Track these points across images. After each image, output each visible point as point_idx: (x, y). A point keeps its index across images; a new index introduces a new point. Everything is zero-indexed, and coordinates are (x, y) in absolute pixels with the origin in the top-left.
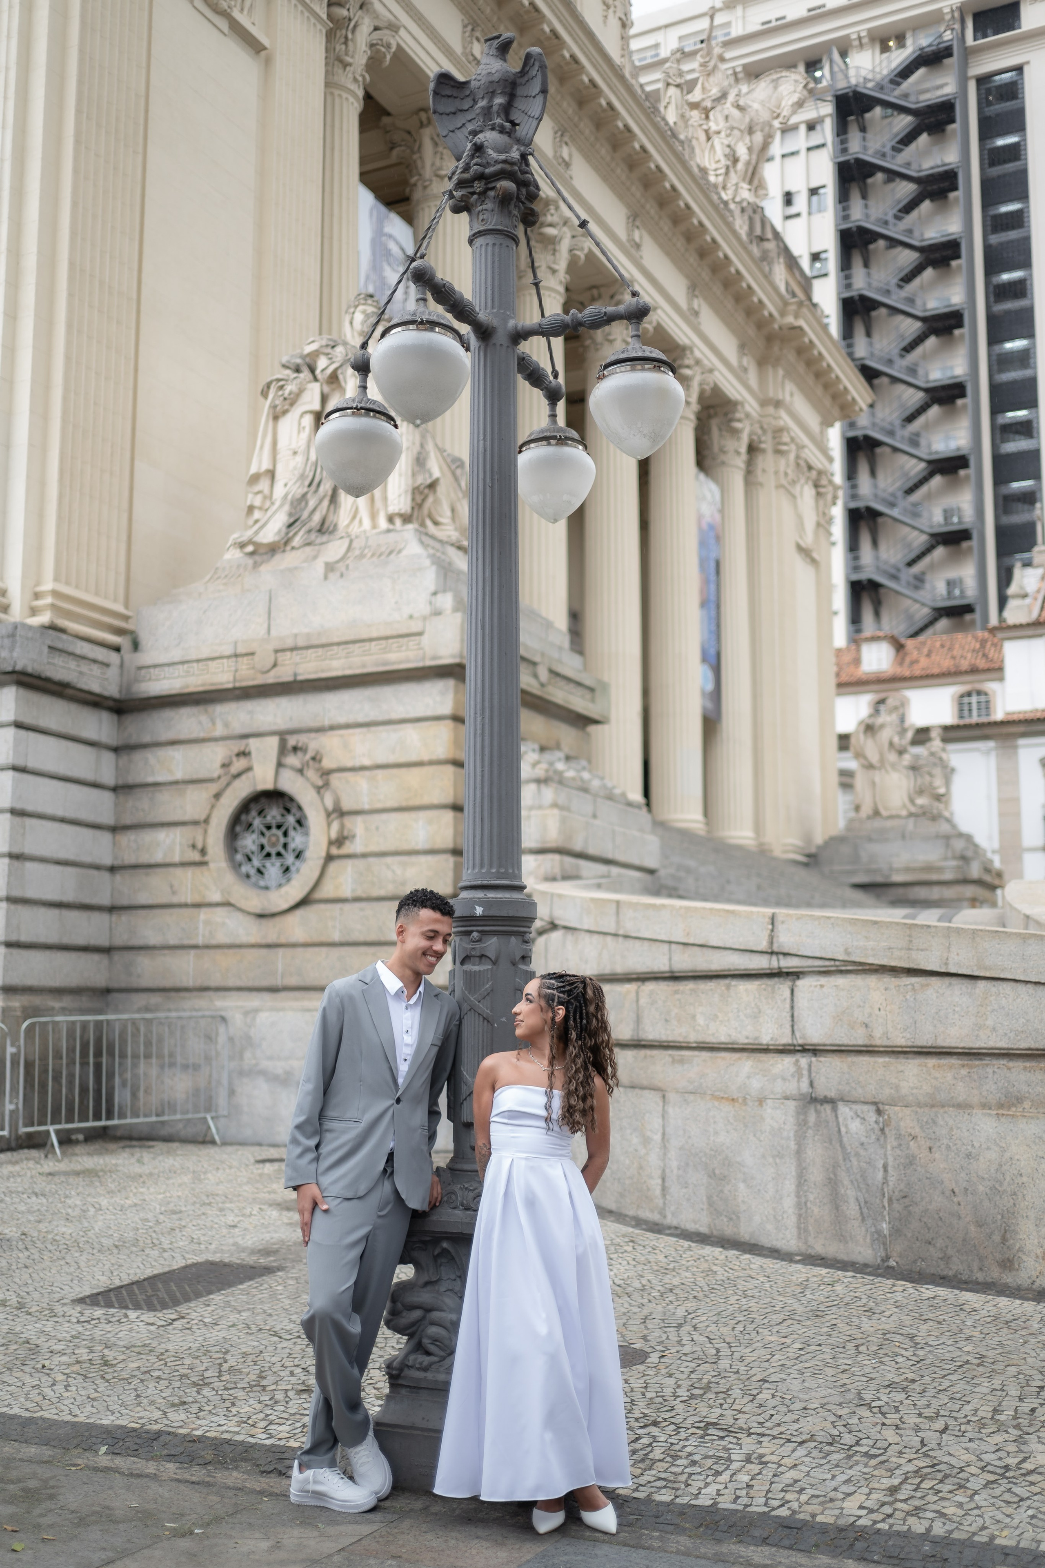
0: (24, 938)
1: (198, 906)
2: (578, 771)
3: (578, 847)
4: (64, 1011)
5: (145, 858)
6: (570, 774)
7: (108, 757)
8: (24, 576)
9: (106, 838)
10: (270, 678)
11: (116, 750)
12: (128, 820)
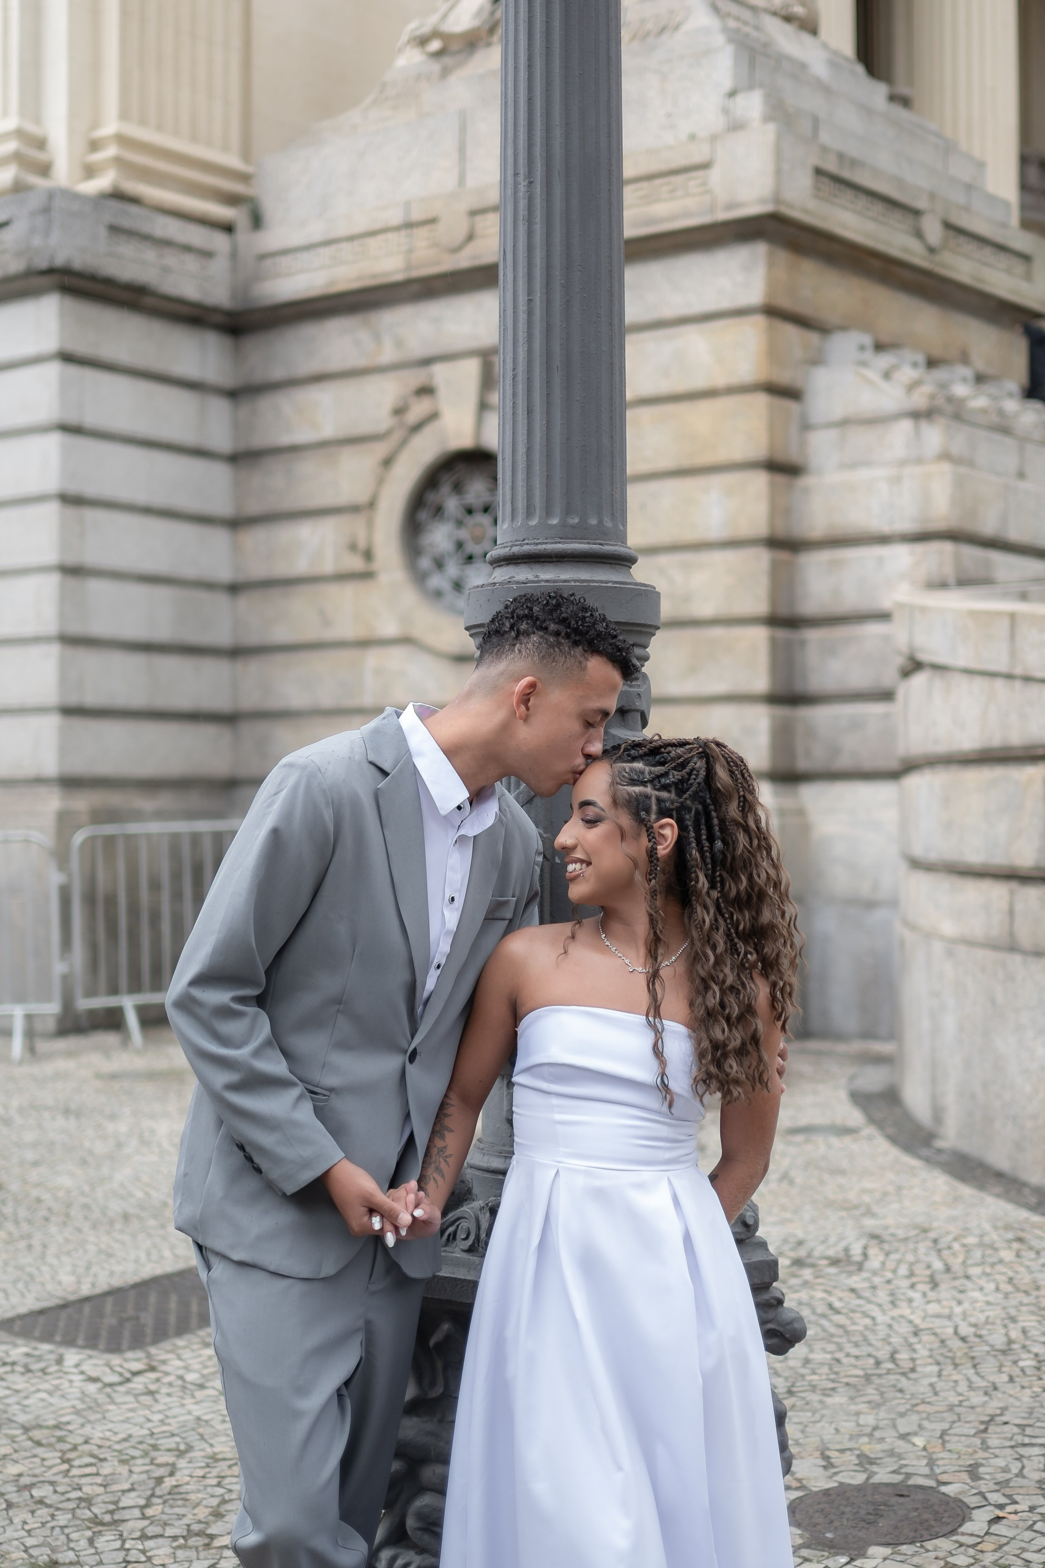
0: (91, 699)
1: (365, 644)
2: (994, 398)
3: (988, 527)
4: (160, 815)
5: (281, 569)
6: (980, 402)
7: (220, 407)
8: (73, 114)
9: (220, 538)
10: (464, 261)
11: (234, 394)
12: (253, 508)
